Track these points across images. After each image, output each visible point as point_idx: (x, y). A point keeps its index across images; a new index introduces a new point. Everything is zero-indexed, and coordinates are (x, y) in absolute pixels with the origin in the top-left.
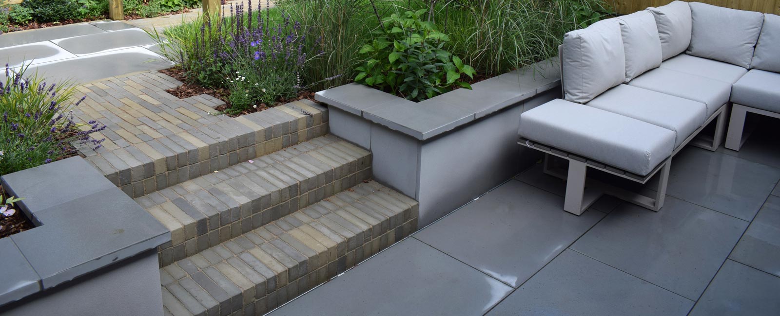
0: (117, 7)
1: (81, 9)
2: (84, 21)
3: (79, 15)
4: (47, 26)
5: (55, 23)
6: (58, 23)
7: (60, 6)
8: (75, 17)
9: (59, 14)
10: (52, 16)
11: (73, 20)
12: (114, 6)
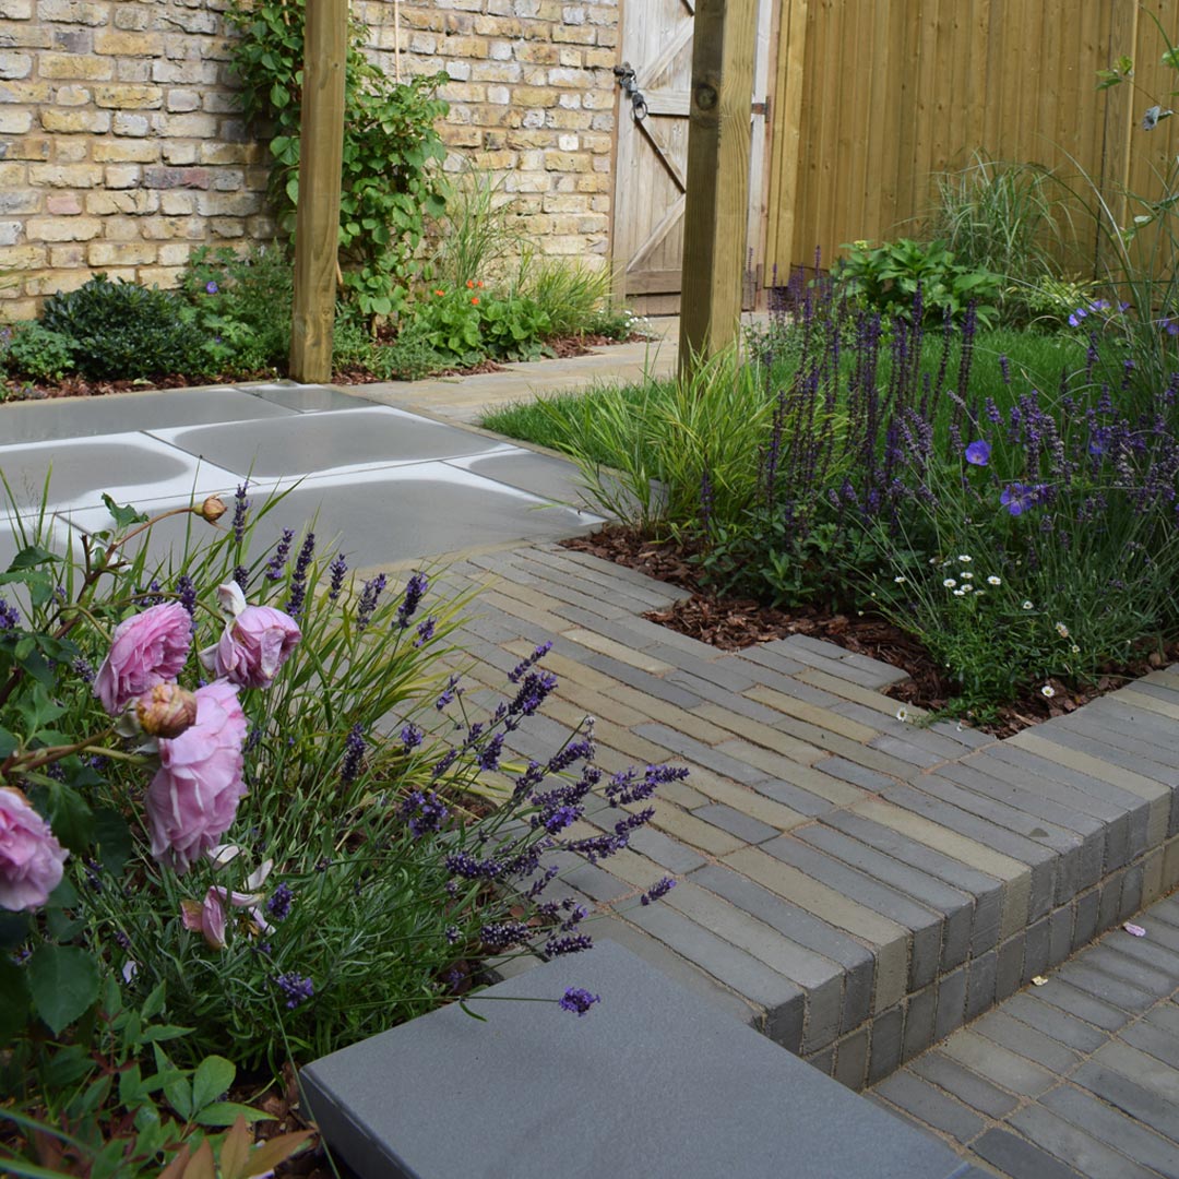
0: (317, 343)
1: (211, 346)
2: (219, 383)
3: (204, 365)
4: (116, 389)
5: (137, 381)
6: (145, 382)
7: (157, 333)
8: (193, 367)
9: (152, 358)
10: (131, 360)
11: (187, 376)
12: (309, 341)
